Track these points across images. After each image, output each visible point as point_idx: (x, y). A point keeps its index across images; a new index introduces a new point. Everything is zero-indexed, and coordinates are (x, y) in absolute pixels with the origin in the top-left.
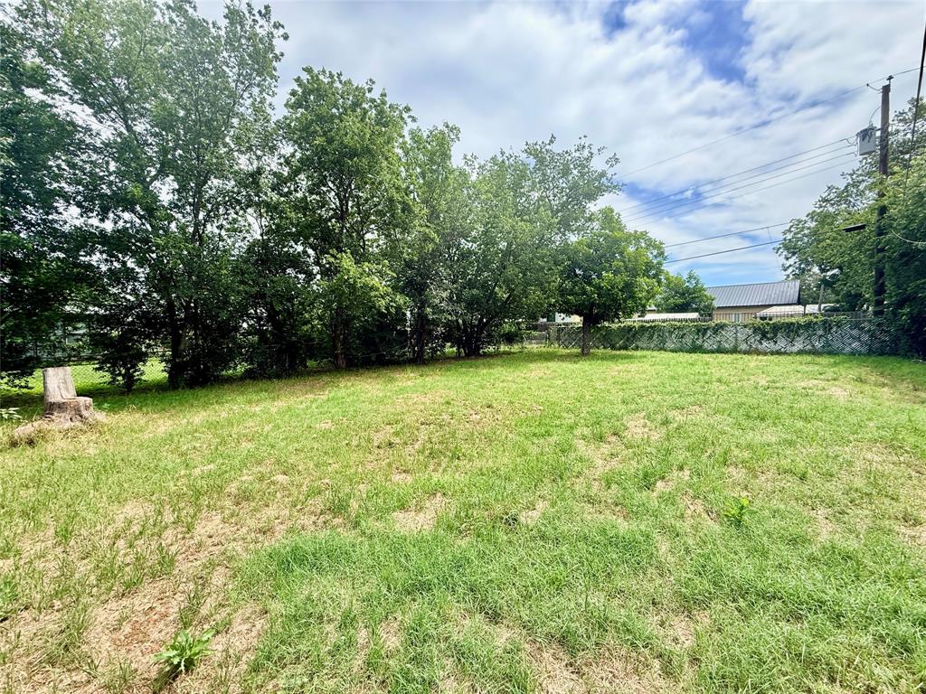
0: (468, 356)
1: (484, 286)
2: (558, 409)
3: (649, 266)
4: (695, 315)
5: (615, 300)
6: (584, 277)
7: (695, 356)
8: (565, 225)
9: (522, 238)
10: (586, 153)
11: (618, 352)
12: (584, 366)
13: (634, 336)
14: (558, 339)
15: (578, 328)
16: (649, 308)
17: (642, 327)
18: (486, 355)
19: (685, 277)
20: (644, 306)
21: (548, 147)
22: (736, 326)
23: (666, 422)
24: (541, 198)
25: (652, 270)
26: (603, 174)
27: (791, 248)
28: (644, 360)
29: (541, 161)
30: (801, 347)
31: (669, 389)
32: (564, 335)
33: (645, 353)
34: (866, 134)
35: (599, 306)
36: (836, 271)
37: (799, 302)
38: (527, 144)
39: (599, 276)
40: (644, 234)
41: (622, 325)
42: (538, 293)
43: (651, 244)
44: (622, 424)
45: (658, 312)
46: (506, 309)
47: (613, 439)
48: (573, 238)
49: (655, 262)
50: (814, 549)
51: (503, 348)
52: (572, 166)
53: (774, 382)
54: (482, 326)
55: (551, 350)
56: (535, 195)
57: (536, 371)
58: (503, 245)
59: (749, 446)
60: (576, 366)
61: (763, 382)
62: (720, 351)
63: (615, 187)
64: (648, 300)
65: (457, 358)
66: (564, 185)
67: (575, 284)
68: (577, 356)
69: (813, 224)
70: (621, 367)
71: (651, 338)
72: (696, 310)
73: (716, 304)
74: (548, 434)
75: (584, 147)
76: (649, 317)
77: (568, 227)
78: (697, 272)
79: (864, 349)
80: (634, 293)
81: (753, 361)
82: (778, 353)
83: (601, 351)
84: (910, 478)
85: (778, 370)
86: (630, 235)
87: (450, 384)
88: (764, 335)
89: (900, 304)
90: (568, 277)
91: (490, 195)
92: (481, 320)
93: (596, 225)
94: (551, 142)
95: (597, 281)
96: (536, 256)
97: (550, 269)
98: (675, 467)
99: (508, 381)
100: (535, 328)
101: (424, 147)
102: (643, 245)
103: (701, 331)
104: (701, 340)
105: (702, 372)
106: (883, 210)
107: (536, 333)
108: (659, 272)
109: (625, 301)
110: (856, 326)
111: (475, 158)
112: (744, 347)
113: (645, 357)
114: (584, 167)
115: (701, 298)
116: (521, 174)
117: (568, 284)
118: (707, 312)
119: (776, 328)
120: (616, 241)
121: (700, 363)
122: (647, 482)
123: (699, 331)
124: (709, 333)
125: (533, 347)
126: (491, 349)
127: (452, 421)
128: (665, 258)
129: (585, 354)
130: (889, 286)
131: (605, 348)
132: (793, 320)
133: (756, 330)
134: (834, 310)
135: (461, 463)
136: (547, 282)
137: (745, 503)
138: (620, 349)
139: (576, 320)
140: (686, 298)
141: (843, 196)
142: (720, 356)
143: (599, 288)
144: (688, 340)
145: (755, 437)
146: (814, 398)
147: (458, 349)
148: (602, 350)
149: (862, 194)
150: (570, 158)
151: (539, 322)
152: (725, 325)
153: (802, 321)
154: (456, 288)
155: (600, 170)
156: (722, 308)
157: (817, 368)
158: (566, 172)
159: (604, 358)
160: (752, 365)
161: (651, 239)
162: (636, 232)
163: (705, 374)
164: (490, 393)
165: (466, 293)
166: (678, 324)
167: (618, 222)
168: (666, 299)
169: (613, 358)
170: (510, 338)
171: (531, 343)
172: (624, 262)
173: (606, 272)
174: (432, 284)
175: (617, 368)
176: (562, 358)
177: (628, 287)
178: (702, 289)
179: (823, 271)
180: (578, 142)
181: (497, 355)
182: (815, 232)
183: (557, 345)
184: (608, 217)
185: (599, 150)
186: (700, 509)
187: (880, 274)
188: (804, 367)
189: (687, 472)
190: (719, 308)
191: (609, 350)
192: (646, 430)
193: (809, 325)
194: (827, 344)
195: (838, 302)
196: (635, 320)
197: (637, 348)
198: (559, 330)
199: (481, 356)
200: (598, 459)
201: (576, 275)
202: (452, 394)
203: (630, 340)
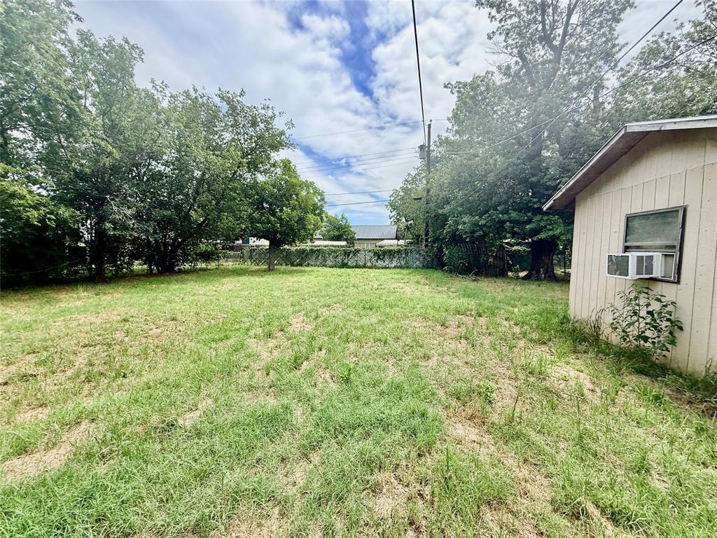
0: (160, 273)
1: (178, 207)
2: (239, 315)
3: (315, 207)
4: (344, 243)
5: (292, 230)
6: (270, 209)
7: (343, 270)
8: (253, 166)
9: (215, 170)
10: (270, 113)
11: (295, 268)
12: (269, 279)
13: (306, 256)
14: (250, 258)
15: (266, 249)
16: (315, 237)
17: (312, 250)
18: (180, 272)
19: (340, 217)
20: (312, 235)
21: (238, 98)
22: (365, 251)
23: (316, 318)
24: (233, 140)
25: (317, 210)
26: (282, 133)
27: (393, 206)
28: (312, 273)
29: (233, 108)
30: (395, 264)
31: (324, 293)
32: (254, 255)
33: (313, 268)
34: (422, 147)
35: (280, 233)
36: (412, 222)
37: (396, 238)
38: (220, 90)
39: (281, 210)
40: (312, 183)
41: (299, 248)
42: (230, 219)
43: (317, 192)
44: (288, 322)
45: (324, 240)
46: (201, 231)
47: (280, 334)
48: (261, 178)
49: (319, 204)
50: (384, 387)
51: (201, 265)
52: (259, 120)
53: (381, 285)
54: (176, 246)
55: (244, 267)
56: (228, 136)
57: (228, 284)
58: (197, 174)
59: (362, 327)
60: (262, 279)
61: (376, 286)
62: (357, 267)
63: (290, 145)
64: (314, 231)
65: (149, 275)
66: (253, 134)
67: (262, 214)
68: (265, 271)
69: (402, 194)
70: (296, 279)
71: (317, 258)
72: (346, 240)
73: (357, 237)
74: (227, 338)
75: (268, 107)
76: (317, 243)
77: (256, 168)
78: (346, 215)
79: (421, 265)
80: (305, 225)
81: (373, 273)
82: (386, 268)
83: (283, 267)
84: (429, 334)
85: (383, 278)
86: (303, 183)
87: (133, 300)
88: (379, 256)
89: (434, 242)
90: (257, 209)
91: (180, 124)
92: (175, 239)
93: (279, 171)
94: (241, 95)
95: (279, 214)
96: (228, 187)
97: (241, 200)
98: (316, 350)
99: (199, 294)
100: (232, 248)
101: (99, 55)
102: (312, 191)
103: (347, 254)
104: (347, 260)
105: (345, 280)
106: (428, 191)
107: (232, 253)
108: (322, 212)
109: (299, 230)
110: (418, 252)
111: (166, 86)
112: (369, 264)
113: (313, 271)
114: (268, 123)
115: (349, 232)
116: (214, 115)
117: (256, 215)
118: (351, 241)
119: (385, 253)
120: (293, 186)
121: (345, 275)
122: (296, 364)
123: (346, 253)
124: (351, 255)
125: (230, 264)
126: (187, 266)
127: (126, 339)
128: (325, 203)
129: (270, 270)
130: (430, 232)
131: (287, 265)
132: (392, 248)
133: (375, 254)
134: (411, 243)
135: (126, 381)
136: (238, 211)
137: (352, 366)
138: (296, 266)
139: (265, 243)
140: (340, 232)
141: (414, 180)
142: (357, 269)
143: (281, 219)
144: (339, 259)
145: (365, 321)
146: (398, 294)
147: (150, 266)
148: (285, 267)
149: (421, 180)
150: (257, 113)
151: (235, 244)
152: (360, 250)
153: (396, 248)
154: (145, 207)
155: (281, 130)
156: (361, 239)
157: (401, 276)
158: (254, 124)
159: (284, 273)
160: (372, 275)
161: (316, 188)
162: (307, 181)
163: (347, 282)
164: (177, 306)
165: (157, 213)
166: (334, 249)
167: (294, 171)
168: (328, 231)
169: (291, 272)
170: (207, 257)
171: (227, 261)
172: (299, 202)
173: (287, 208)
174: (113, 200)
175: (293, 280)
176: (252, 273)
177: (301, 220)
178: (349, 227)
179: (407, 221)
180: (264, 102)
181: (193, 271)
182: (402, 199)
183: (250, 263)
184: (287, 165)
185: (280, 113)
186: (328, 376)
187: (427, 225)
188: (396, 275)
189: (324, 351)
190: (358, 239)
191: (289, 267)
192: (304, 324)
193: (399, 252)
194: (407, 263)
195: (412, 239)
196: (307, 245)
197: (308, 265)
198: (251, 251)
199: (176, 272)
200: (265, 352)
201: (264, 208)
202: (133, 311)
203: (303, 259)
